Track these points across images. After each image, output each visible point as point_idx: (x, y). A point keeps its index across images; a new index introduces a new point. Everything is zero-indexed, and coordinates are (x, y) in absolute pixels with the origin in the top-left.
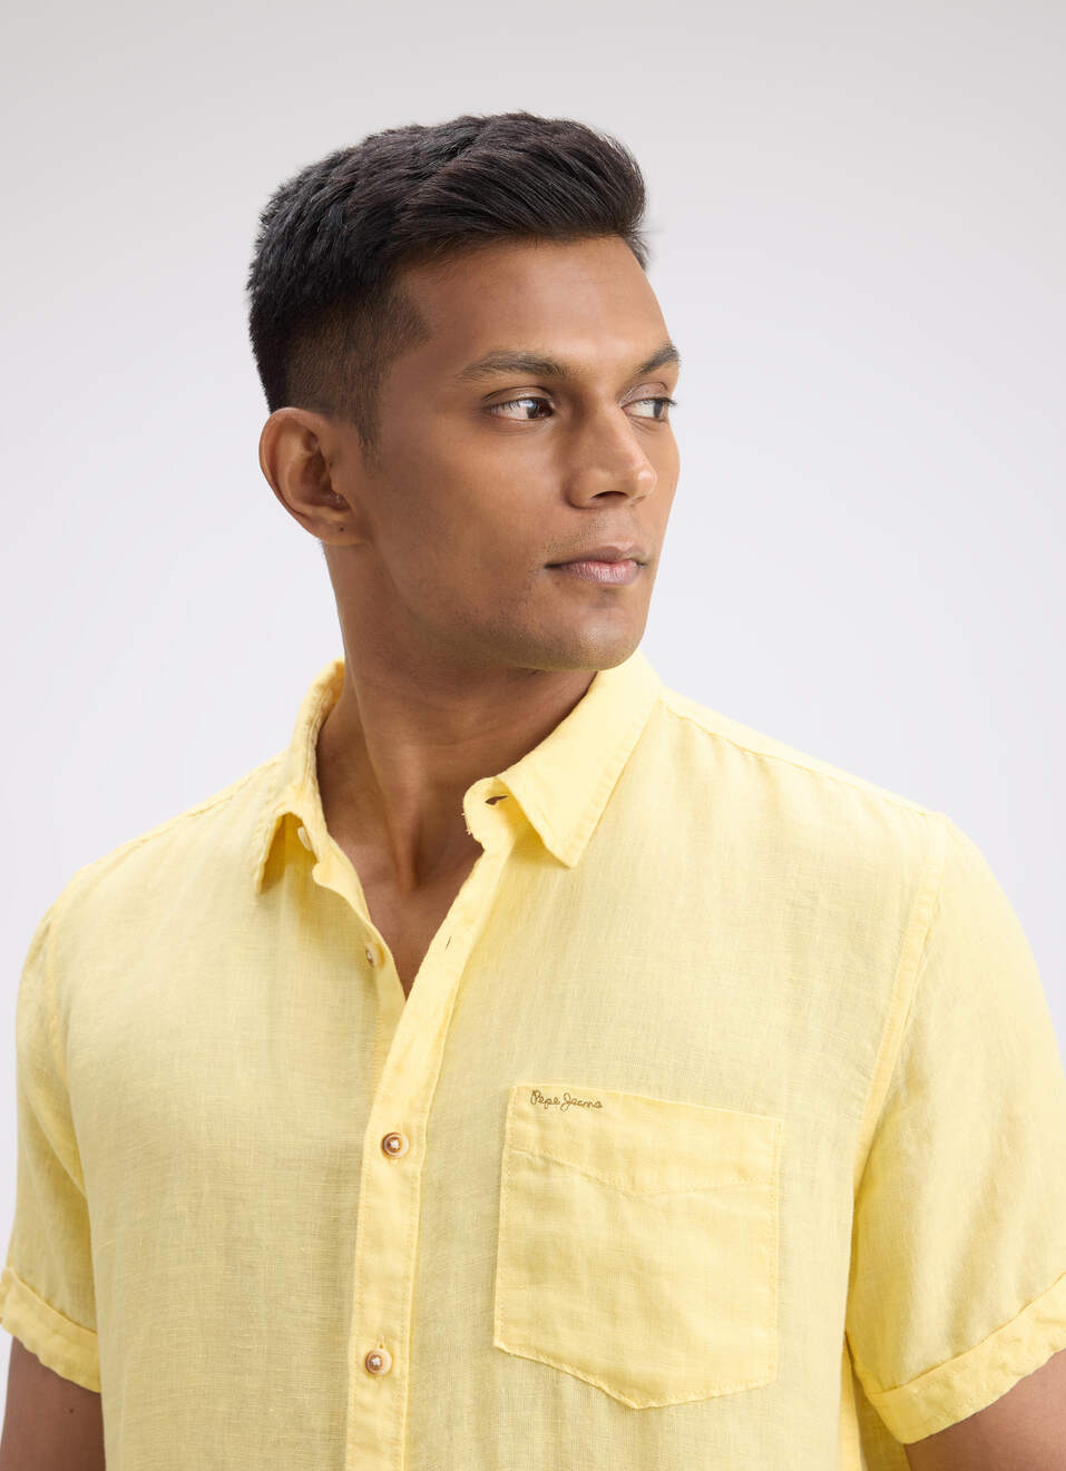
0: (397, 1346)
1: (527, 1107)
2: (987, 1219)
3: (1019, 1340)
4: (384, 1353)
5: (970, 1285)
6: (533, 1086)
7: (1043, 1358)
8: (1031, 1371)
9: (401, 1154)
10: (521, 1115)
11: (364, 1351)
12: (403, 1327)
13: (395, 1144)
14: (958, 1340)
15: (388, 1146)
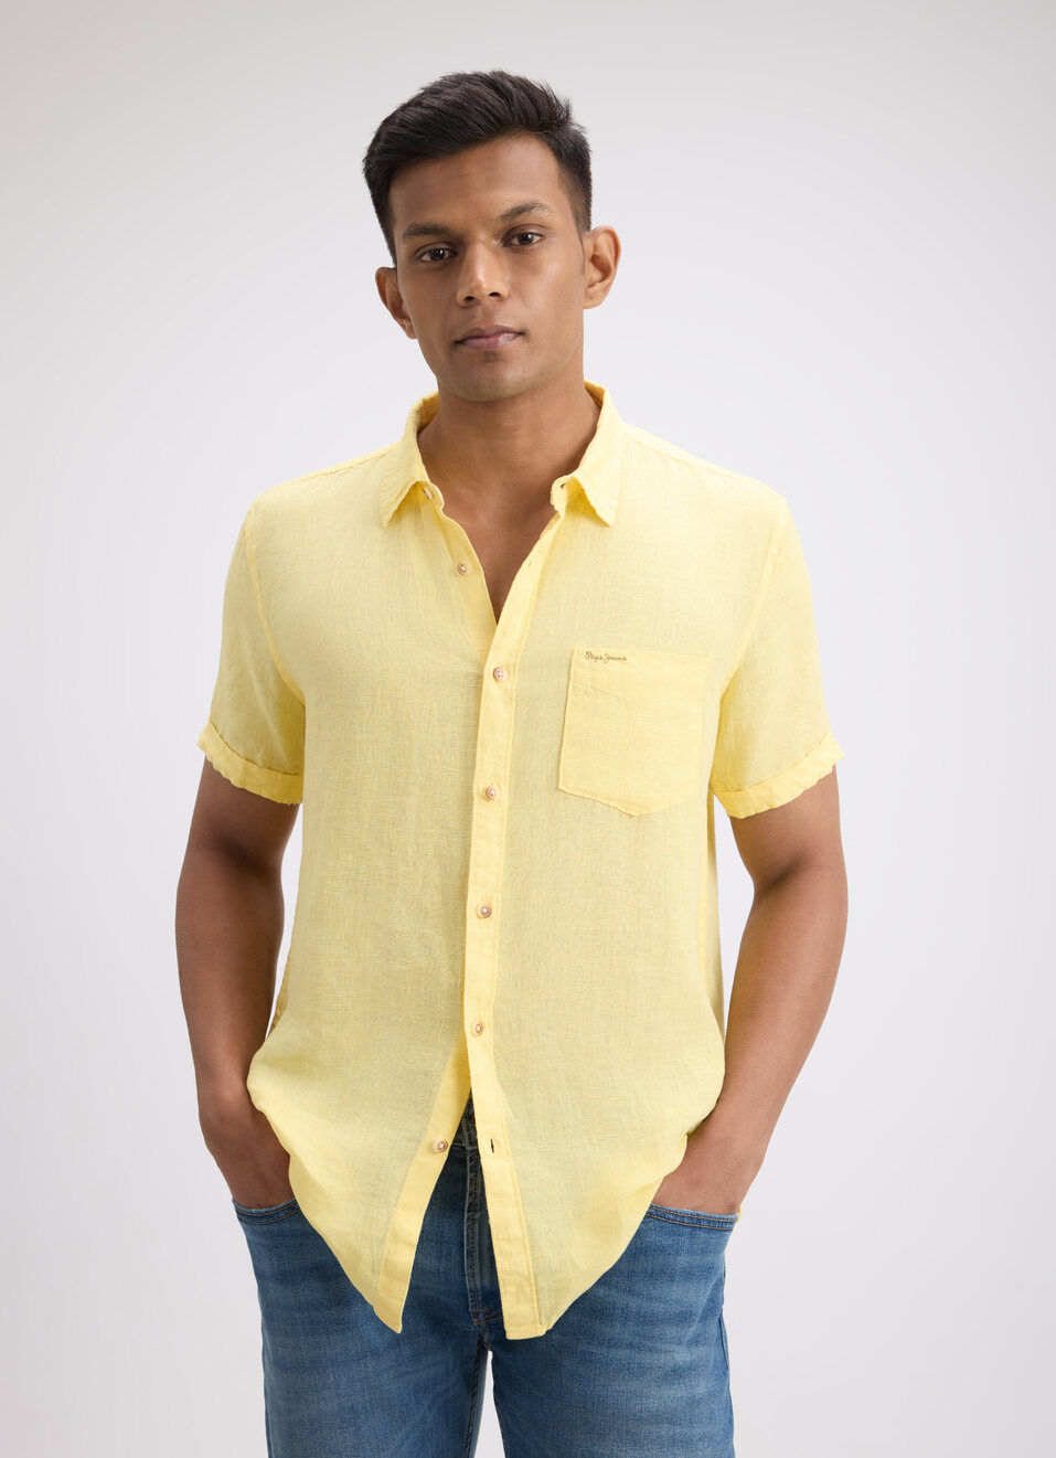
0: (503, 784)
1: (584, 661)
4: (496, 787)
6: (589, 648)
9: (503, 680)
10: (580, 666)
11: (485, 786)
12: (505, 774)
13: (499, 673)
15: (496, 674)
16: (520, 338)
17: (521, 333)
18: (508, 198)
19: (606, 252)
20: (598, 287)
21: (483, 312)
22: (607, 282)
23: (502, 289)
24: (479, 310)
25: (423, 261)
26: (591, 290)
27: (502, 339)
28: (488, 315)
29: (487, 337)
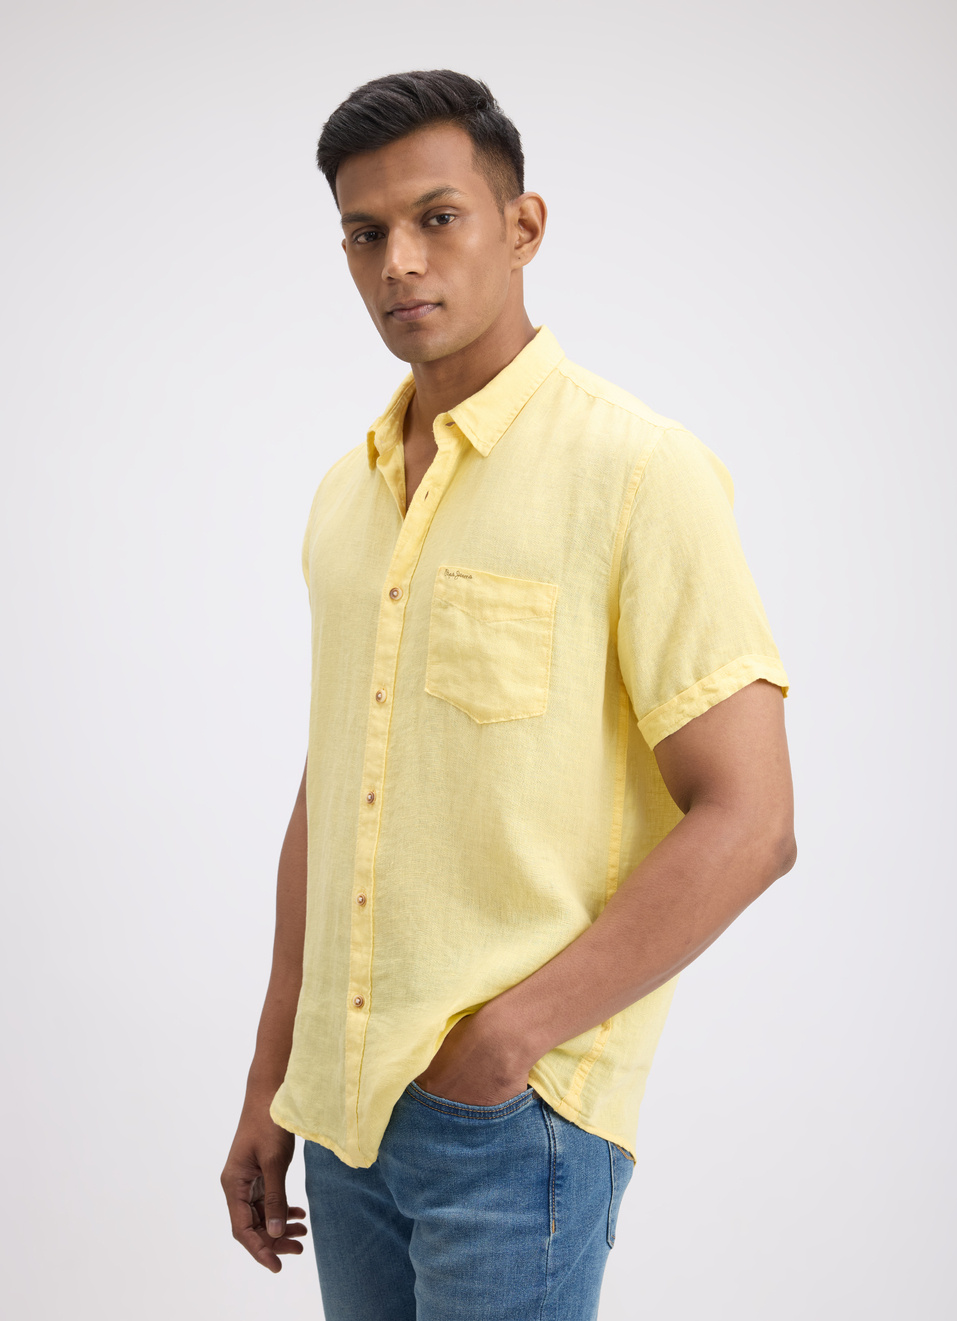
0: (388, 689)
1: (442, 577)
2: (674, 635)
3: (692, 699)
4: (383, 692)
5: (665, 668)
6: (446, 567)
7: (706, 708)
8: (698, 715)
9: (398, 598)
10: (441, 581)
11: (376, 691)
12: (390, 679)
13: (395, 593)
14: (659, 696)
15: (393, 594)
16: (438, 309)
17: (440, 304)
18: (422, 186)
19: (533, 215)
20: (526, 247)
21: (404, 289)
22: (535, 242)
23: (419, 268)
24: (400, 286)
25: (358, 243)
26: (518, 252)
27: (422, 310)
28: (408, 290)
29: (410, 309)
